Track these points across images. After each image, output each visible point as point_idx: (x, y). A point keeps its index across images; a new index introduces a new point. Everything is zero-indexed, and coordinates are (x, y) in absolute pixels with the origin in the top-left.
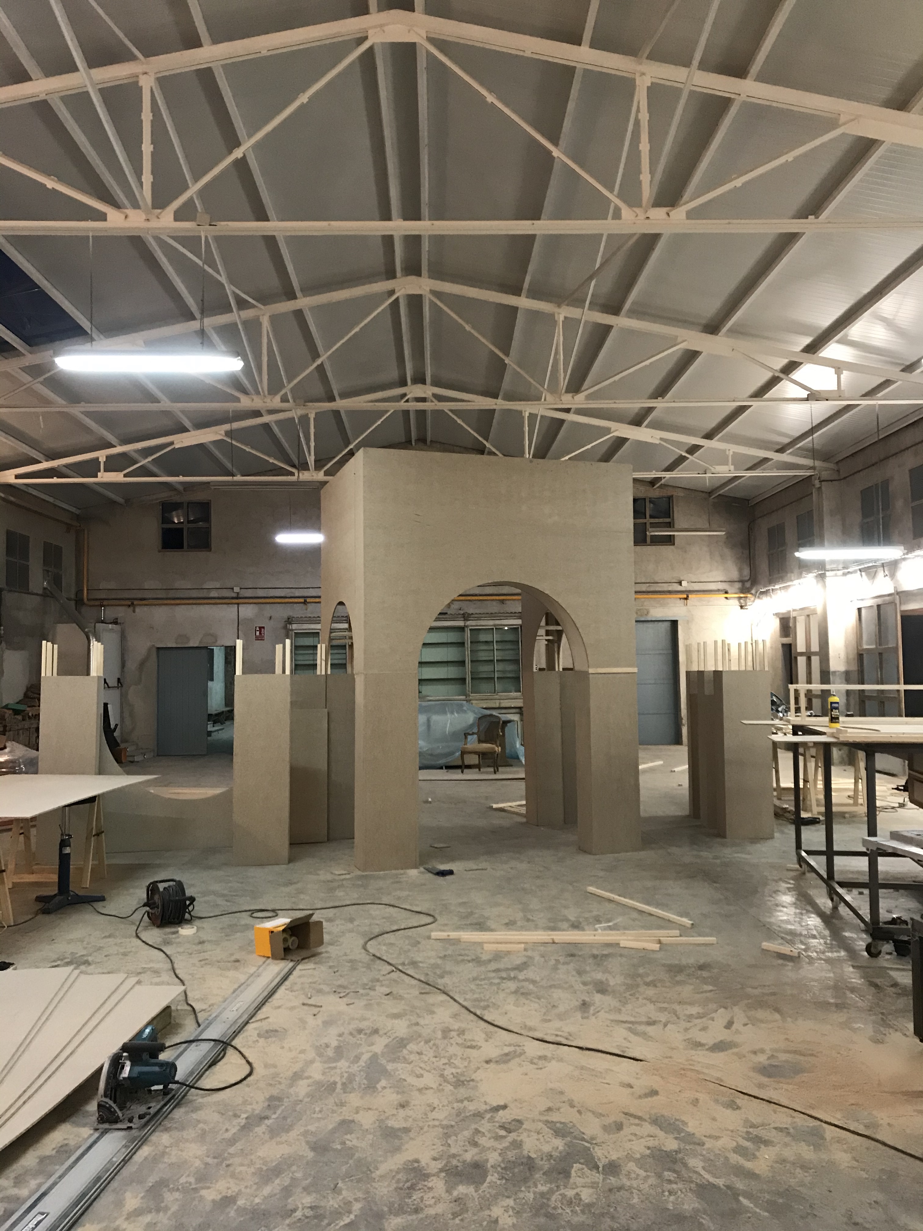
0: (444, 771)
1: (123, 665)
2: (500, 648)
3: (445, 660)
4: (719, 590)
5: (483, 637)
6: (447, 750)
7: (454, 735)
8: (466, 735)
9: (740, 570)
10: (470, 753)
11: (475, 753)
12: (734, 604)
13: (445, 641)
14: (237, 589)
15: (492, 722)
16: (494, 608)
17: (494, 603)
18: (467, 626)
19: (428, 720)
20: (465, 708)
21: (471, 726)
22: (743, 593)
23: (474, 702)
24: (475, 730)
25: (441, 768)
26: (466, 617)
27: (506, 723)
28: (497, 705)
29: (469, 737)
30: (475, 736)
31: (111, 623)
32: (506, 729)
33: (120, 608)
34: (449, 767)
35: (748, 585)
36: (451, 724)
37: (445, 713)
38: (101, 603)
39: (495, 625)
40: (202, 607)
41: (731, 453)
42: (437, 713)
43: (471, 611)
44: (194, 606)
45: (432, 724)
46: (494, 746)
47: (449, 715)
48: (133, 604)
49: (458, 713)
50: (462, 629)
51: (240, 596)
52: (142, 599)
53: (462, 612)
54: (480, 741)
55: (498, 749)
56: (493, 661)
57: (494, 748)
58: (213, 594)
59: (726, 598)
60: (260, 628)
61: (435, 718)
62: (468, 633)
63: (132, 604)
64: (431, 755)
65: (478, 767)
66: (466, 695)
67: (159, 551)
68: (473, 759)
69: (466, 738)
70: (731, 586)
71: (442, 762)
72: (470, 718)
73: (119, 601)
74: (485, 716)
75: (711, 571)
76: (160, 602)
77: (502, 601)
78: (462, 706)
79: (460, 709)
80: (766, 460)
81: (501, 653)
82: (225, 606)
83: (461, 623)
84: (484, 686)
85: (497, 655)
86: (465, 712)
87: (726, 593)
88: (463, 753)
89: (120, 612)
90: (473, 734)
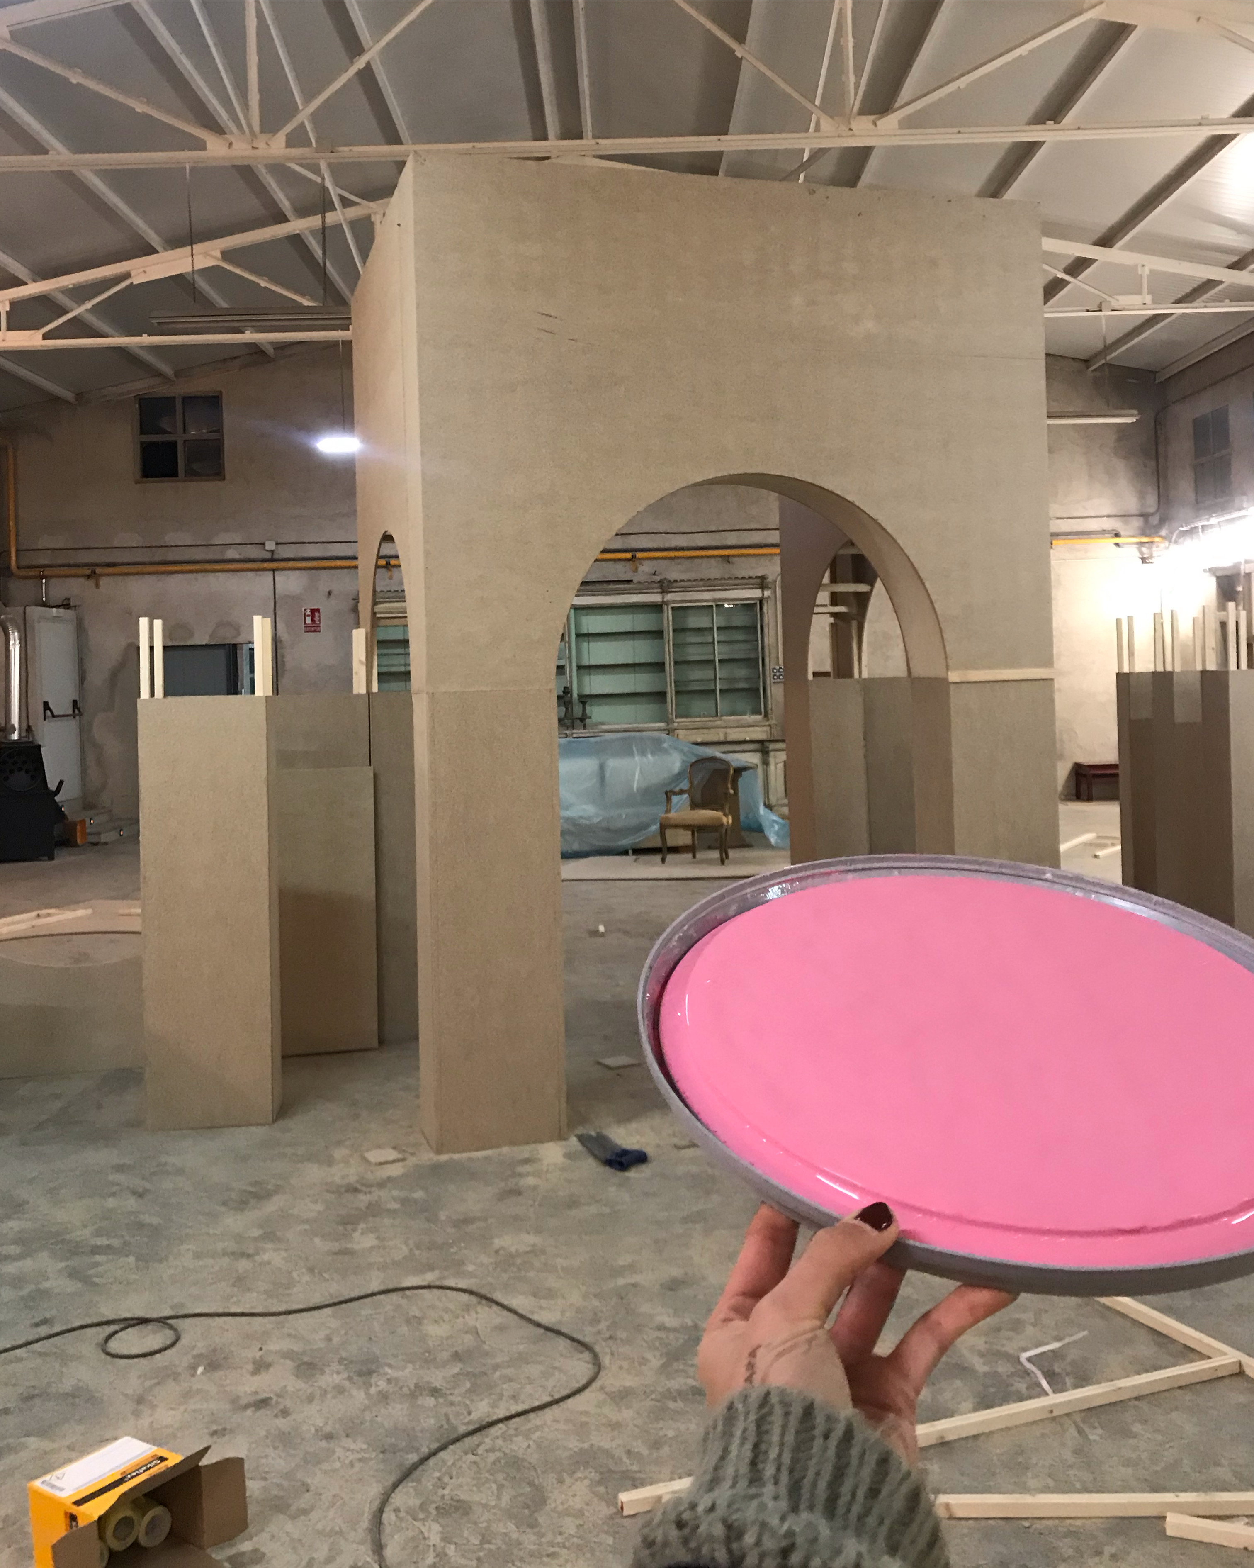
0: (631, 858)
1: (82, 678)
2: (723, 638)
3: (630, 661)
4: (1103, 532)
5: (694, 621)
6: (634, 822)
7: (648, 794)
8: (669, 794)
9: (1142, 496)
10: (676, 826)
11: (686, 827)
12: (1130, 552)
13: (629, 628)
14: (271, 546)
15: (716, 771)
16: (713, 570)
17: (713, 561)
18: (667, 603)
19: (602, 768)
20: (665, 745)
21: (679, 776)
22: (1146, 536)
23: (681, 733)
24: (685, 785)
25: (625, 853)
26: (664, 586)
27: (739, 771)
28: (722, 738)
29: (675, 799)
30: (686, 796)
31: (57, 607)
32: (740, 782)
33: (73, 582)
34: (639, 851)
35: (1155, 520)
36: (641, 772)
37: (631, 754)
38: (41, 573)
39: (715, 600)
40: (211, 577)
41: (1147, 271)
42: (618, 754)
43: (673, 575)
44: (199, 576)
45: (607, 774)
46: (720, 814)
47: (637, 758)
48: (94, 572)
49: (653, 753)
50: (658, 608)
51: (276, 556)
52: (108, 565)
53: (657, 578)
54: (694, 805)
55: (728, 820)
56: (712, 662)
57: (720, 819)
58: (231, 554)
59: (1117, 545)
60: (313, 611)
61: (613, 763)
62: (668, 614)
63: (93, 574)
64: (608, 830)
65: (691, 849)
66: (668, 721)
67: (137, 482)
68: (683, 838)
69: (669, 800)
70: (1126, 523)
71: (626, 842)
72: (675, 763)
73: (70, 570)
74: (703, 761)
75: (1089, 498)
76: (139, 568)
77: (727, 559)
78: (658, 742)
79: (657, 747)
80: (1210, 284)
81: (726, 648)
82: (250, 574)
83: (656, 598)
84: (699, 705)
85: (720, 651)
86: (666, 752)
87: (1117, 535)
88: (663, 827)
89: (74, 587)
90: (681, 792)
